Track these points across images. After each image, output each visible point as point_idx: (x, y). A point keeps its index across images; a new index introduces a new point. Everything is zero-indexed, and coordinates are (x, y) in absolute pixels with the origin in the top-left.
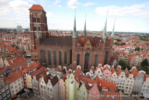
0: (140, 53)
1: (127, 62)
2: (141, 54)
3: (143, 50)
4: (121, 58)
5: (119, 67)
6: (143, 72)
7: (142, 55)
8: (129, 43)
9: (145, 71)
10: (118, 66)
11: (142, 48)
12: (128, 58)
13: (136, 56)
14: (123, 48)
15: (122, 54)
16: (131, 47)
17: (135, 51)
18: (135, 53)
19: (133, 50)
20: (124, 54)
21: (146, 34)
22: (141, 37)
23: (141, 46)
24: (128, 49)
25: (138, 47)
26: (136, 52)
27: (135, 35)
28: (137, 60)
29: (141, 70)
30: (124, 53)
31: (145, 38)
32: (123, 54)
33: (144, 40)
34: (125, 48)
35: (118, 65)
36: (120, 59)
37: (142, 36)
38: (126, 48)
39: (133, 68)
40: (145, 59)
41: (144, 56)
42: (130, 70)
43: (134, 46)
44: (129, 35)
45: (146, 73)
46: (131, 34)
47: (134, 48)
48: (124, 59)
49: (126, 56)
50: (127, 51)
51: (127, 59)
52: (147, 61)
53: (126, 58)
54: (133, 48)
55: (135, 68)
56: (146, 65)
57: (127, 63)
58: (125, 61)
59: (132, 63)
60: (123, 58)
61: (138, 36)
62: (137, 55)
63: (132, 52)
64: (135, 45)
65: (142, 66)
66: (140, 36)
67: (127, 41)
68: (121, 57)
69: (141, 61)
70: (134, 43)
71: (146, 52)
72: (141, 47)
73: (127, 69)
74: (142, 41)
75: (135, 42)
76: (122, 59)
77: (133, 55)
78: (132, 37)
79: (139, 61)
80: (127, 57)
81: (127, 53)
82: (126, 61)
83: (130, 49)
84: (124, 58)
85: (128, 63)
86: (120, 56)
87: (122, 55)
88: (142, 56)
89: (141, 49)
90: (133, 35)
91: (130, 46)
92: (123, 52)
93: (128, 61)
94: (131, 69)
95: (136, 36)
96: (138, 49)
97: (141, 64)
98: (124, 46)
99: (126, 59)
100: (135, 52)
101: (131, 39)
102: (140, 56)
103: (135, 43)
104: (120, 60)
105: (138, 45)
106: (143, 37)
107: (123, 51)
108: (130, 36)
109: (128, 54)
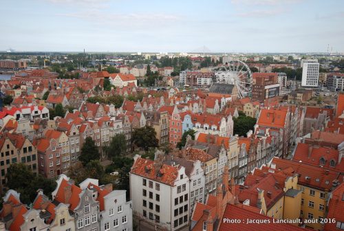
0: (69, 123)
1: (34, 166)
2: (70, 126)
3: (74, 111)
4: (10, 157)
5: (11, 196)
6: (90, 184)
7: (75, 129)
8: (23, 94)
9: (96, 178)
10: (4, 195)
11: (68, 104)
12: (35, 152)
13: (57, 137)
14: (9, 117)
15: (8, 141)
16: (36, 109)
17: (52, 118)
18: (55, 127)
19: (44, 115)
20: (18, 140)
21: (70, 56)
22: (56, 68)
23: (65, 98)
24: (24, 115)
25: (57, 102)
26: (56, 122)
27: (36, 61)
28: (66, 150)
29: (84, 179)
30: (18, 135)
31: (70, 69)
32: (13, 141)
33: (67, 77)
34: (15, 117)
35: (6, 191)
36: (8, 162)
37: (60, 62)
38: (18, 116)
39: (59, 182)
40: (85, 138)
41: (81, 130)
42: (54, 194)
43: (42, 102)
44: (17, 64)
45: (100, 184)
46: (22, 60)
47: (46, 111)
48: (23, 159)
49: (27, 144)
50: (25, 127)
51: (34, 156)
52: (94, 142)
53: (28, 154)
54: (41, 109)
55: (67, 179)
56: (94, 159)
57: (37, 171)
58: (27, 164)
59: (52, 165)
60: (19, 156)
61: (48, 63)
62: (60, 130)
63: (44, 123)
64: (45, 98)
65: (84, 166)
66: (55, 65)
67: (17, 87)
68: (7, 154)
69: (78, 150)
70: (41, 91)
71: (85, 117)
72: (65, 102)
73: (41, 193)
74: (62, 80)
75: (42, 86)
76: (14, 160)
77: (50, 135)
78: (29, 68)
79: (73, 151)
80: (30, 148)
81: (27, 133)
82: (32, 163)
83: (33, 114)
84: (22, 155)
85: (41, 170)
86: (4, 149)
87: (12, 147)
88: (77, 132)
89: (67, 107)
90: (29, 64)
91: (30, 105)
92: (11, 132)
93: (36, 162)
94: (56, 185)
95: (41, 64)
96: (57, 111)
97: (80, 158)
98: (9, 108)
99: (29, 157)
100: (52, 124)
101: (28, 76)
102: (72, 134)
103: (45, 90)
104: (6, 167)
105: (55, 97)
106: (63, 66)
107: (8, 128)
108: (20, 66)
109: (33, 136)
